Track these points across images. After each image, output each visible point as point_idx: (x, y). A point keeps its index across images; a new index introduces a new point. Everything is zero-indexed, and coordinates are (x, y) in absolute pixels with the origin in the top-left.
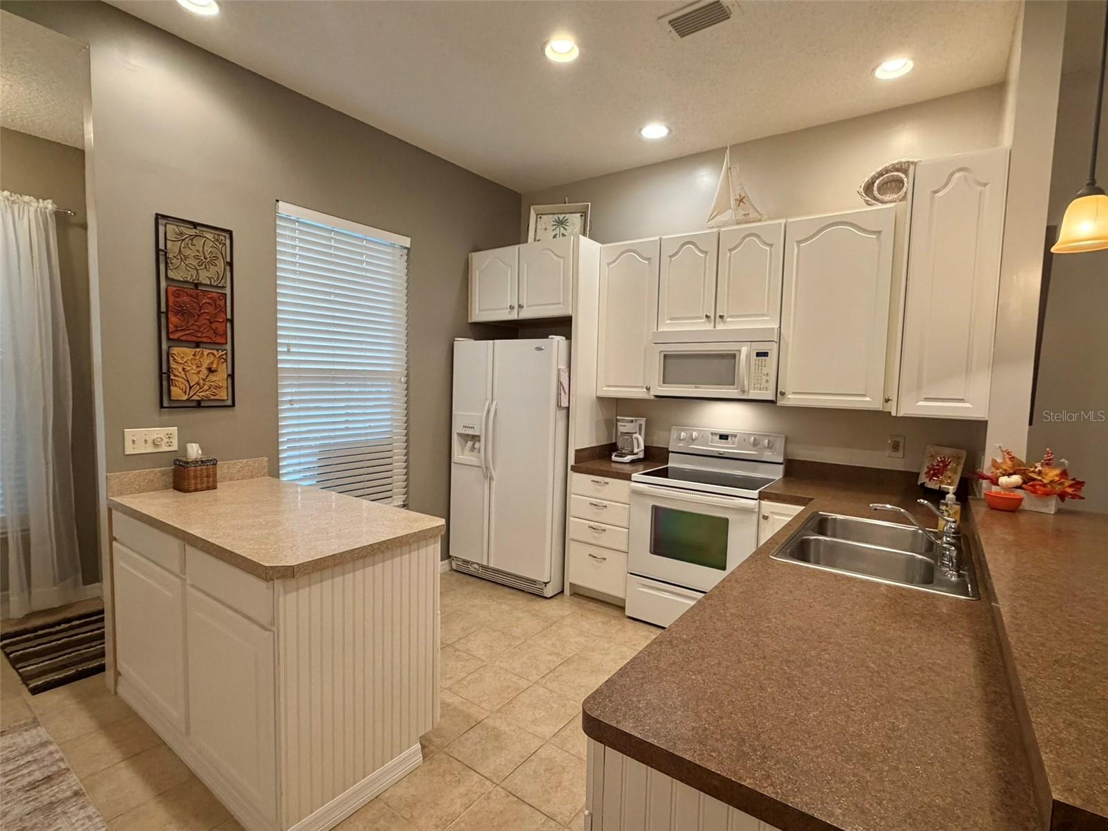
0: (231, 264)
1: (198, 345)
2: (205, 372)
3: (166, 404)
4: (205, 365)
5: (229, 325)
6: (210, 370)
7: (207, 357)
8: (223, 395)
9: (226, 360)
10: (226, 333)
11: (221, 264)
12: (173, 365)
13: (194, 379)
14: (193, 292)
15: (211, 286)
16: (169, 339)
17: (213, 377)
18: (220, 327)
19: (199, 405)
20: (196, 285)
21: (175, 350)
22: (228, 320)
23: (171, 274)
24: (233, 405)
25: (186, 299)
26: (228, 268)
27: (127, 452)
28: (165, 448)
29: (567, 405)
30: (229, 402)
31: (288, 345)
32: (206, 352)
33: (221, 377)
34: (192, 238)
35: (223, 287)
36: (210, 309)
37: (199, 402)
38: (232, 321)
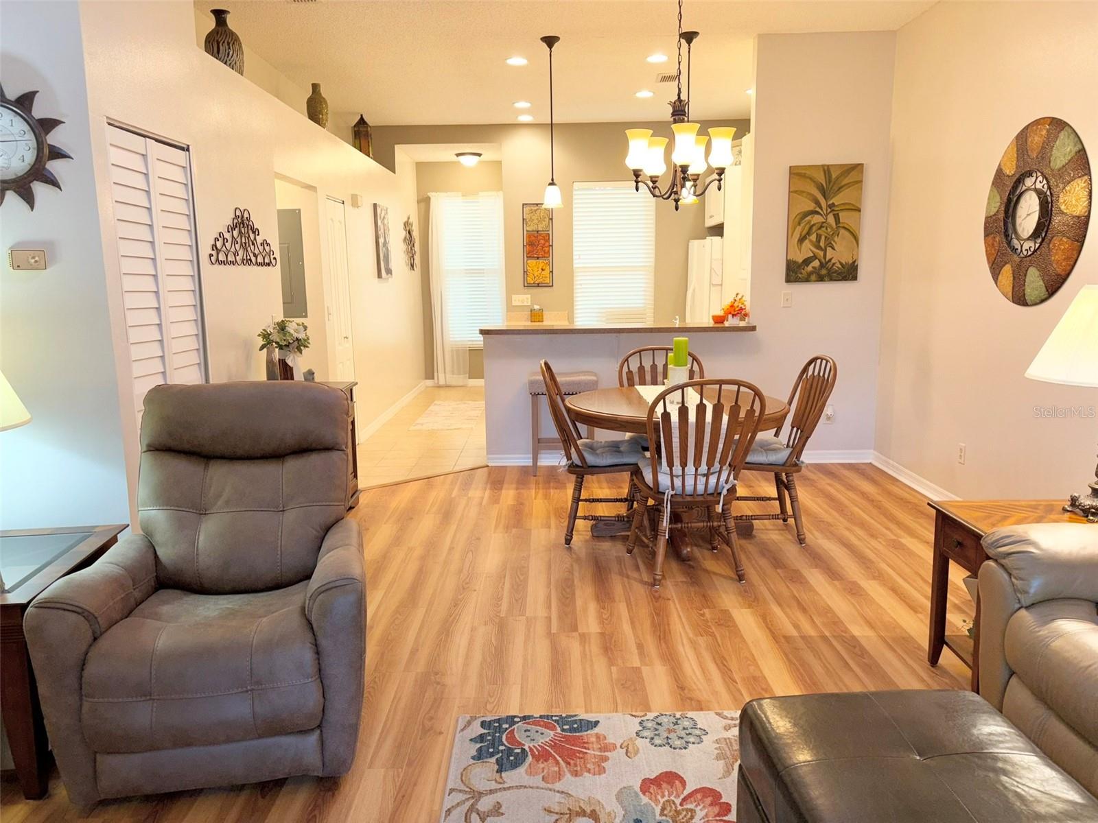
0: (552, 219)
1: (538, 258)
2: (540, 270)
3: (526, 285)
4: (541, 267)
5: (551, 248)
6: (543, 270)
7: (541, 262)
8: (547, 281)
9: (549, 265)
10: (549, 251)
11: (547, 220)
12: (529, 268)
13: (536, 274)
14: (536, 235)
15: (543, 231)
16: (527, 257)
17: (543, 272)
18: (547, 249)
19: (538, 285)
20: (538, 232)
21: (529, 261)
22: (550, 246)
23: (528, 229)
24: (552, 286)
25: (534, 238)
26: (551, 221)
27: (513, 304)
28: (525, 304)
29: (720, 283)
30: (551, 285)
31: (579, 255)
32: (541, 261)
33: (546, 272)
34: (536, 211)
35: (548, 231)
36: (542, 242)
37: (538, 284)
38: (552, 246)
